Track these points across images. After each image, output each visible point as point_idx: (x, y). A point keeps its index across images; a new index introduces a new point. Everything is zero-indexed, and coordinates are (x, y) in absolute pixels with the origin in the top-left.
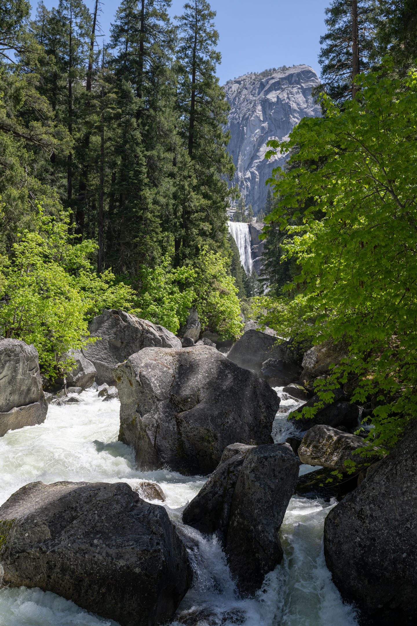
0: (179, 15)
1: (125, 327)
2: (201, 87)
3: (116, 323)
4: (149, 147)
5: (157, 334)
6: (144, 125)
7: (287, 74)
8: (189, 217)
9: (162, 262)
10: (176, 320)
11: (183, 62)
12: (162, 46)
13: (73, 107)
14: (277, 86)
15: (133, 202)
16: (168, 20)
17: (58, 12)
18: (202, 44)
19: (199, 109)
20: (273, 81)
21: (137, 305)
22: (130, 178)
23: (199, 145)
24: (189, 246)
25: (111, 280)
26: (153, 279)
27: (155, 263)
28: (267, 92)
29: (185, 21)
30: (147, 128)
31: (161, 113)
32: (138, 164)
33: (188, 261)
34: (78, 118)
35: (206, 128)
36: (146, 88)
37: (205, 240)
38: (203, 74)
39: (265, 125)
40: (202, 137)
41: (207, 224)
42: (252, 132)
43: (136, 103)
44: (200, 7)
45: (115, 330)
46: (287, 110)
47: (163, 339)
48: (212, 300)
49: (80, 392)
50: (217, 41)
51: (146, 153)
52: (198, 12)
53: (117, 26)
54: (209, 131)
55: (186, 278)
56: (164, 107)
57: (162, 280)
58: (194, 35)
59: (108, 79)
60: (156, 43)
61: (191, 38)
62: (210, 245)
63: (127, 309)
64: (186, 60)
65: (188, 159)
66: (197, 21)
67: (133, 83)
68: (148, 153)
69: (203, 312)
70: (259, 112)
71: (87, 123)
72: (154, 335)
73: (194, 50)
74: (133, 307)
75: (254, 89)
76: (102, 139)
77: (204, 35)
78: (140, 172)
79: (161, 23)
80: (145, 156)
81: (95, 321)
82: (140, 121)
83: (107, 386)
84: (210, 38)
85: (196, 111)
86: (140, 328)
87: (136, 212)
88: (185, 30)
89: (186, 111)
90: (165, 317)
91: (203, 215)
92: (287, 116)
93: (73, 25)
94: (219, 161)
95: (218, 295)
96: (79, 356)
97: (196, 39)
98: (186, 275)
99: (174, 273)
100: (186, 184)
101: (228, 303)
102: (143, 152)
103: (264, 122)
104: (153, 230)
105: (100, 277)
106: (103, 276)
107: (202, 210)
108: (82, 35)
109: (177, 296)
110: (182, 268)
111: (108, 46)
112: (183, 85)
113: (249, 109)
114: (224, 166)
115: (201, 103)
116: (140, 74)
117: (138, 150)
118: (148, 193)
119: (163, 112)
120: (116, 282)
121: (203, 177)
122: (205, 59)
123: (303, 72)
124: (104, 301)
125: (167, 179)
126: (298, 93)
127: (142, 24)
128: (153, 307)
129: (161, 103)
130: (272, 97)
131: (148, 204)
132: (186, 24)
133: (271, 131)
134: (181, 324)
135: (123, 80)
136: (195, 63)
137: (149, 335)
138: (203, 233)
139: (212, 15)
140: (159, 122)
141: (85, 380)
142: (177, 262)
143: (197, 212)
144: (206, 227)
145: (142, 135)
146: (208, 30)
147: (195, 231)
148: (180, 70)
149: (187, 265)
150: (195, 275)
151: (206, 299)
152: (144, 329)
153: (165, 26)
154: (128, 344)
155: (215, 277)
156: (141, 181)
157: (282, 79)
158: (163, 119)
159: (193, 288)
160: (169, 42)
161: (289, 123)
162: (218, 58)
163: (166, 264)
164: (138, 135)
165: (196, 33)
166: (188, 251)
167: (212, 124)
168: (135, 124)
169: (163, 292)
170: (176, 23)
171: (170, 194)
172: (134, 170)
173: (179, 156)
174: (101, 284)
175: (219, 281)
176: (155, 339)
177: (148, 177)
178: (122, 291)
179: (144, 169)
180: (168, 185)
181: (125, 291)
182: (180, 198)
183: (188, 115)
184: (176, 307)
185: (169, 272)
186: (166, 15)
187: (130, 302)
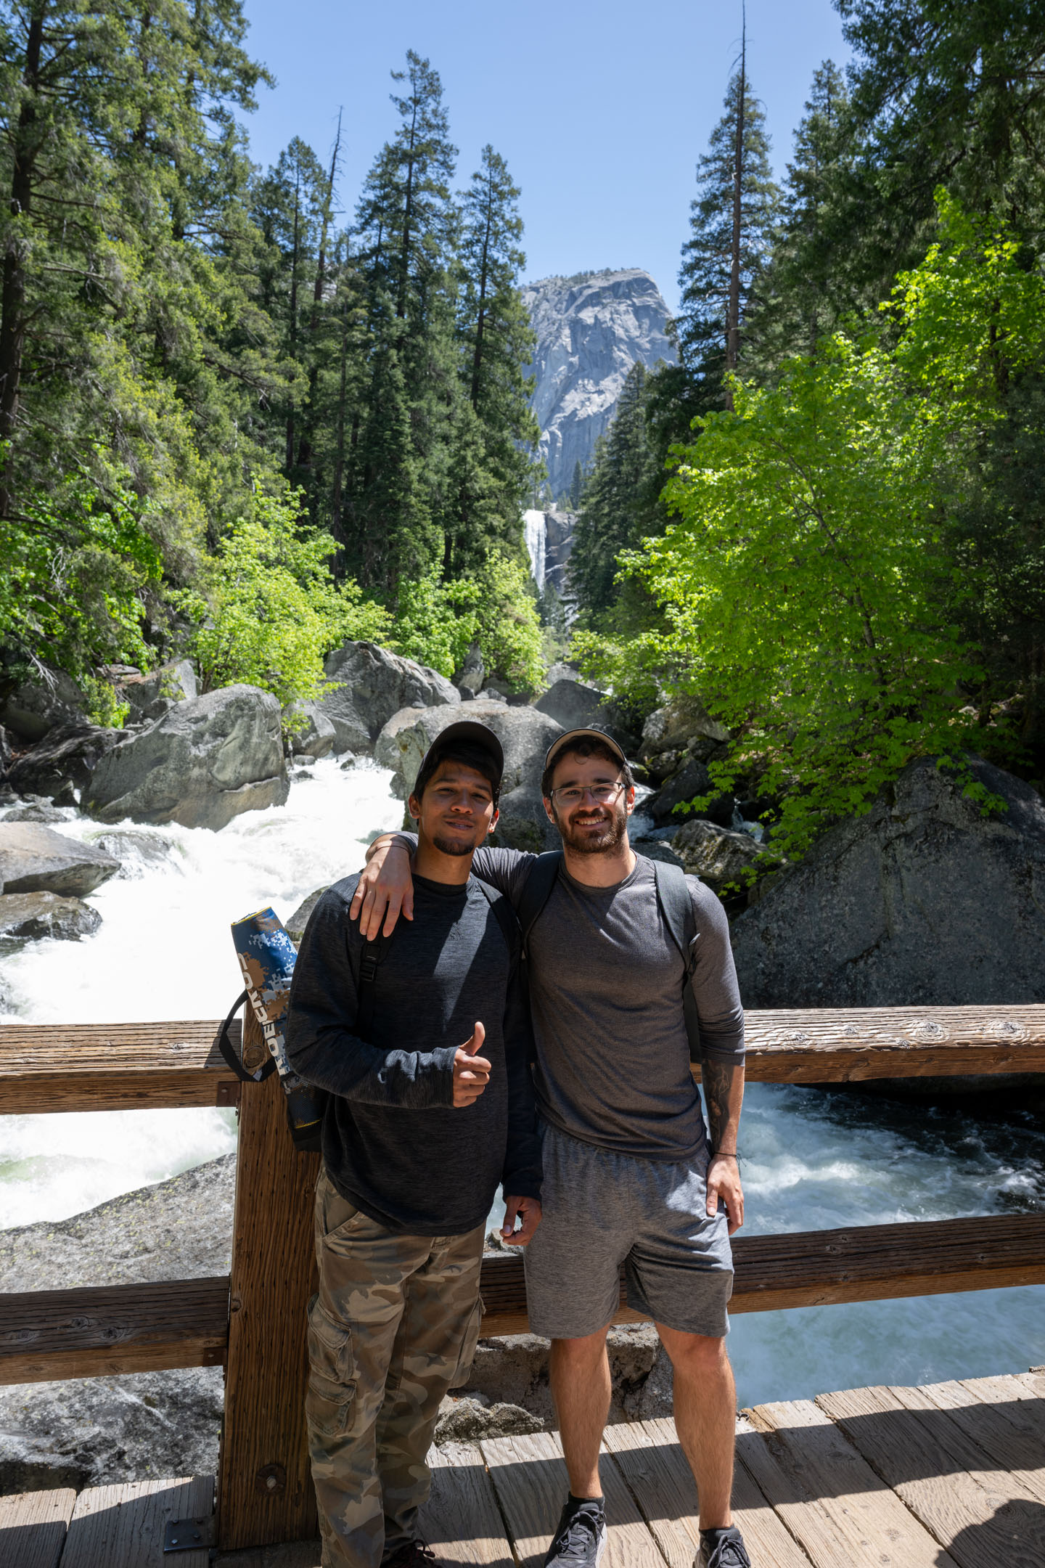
0: (465, 190)
1: (378, 668)
2: (493, 305)
3: (364, 661)
4: (415, 393)
5: (425, 680)
6: (408, 360)
7: (611, 282)
8: (470, 507)
9: (430, 572)
10: (449, 660)
11: (468, 264)
12: (438, 238)
13: (298, 325)
14: (595, 300)
15: (389, 479)
16: (449, 197)
17: (278, 172)
18: (497, 239)
19: (490, 338)
20: (589, 292)
21: (393, 636)
22: (385, 441)
23: (488, 395)
24: (470, 549)
25: (355, 597)
26: (416, 597)
27: (419, 573)
28: (580, 309)
29: (472, 200)
30: (412, 365)
31: (434, 343)
32: (397, 420)
33: (468, 572)
34: (304, 342)
35: (499, 370)
36: (411, 302)
37: (494, 541)
38: (498, 285)
39: (575, 360)
40: (493, 382)
41: (498, 517)
42: (555, 370)
43: (396, 325)
44: (497, 180)
45: (362, 672)
46: (606, 336)
47: (434, 688)
48: (504, 632)
49: (312, 763)
50: (522, 236)
51: (410, 403)
52: (494, 187)
53: (369, 202)
54: (504, 374)
55: (466, 598)
56: (440, 333)
57: (430, 599)
58: (485, 222)
59: (352, 284)
60: (429, 232)
61: (482, 226)
62: (502, 549)
63: (379, 641)
64: (473, 261)
65: (473, 416)
66: (492, 201)
67: (393, 292)
68: (414, 405)
69: (489, 649)
70: (566, 339)
71: (318, 351)
72: (421, 683)
73: (485, 245)
74: (388, 638)
75: (560, 302)
76: (343, 378)
77: (501, 224)
78: (401, 433)
79: (438, 202)
80: (408, 408)
81: (332, 658)
82: (402, 354)
83: (352, 756)
84: (510, 228)
85: (485, 341)
86: (401, 671)
87: (394, 493)
88: (472, 214)
89: (470, 341)
90: (432, 656)
91: (493, 502)
92: (609, 346)
93: (301, 195)
94: (517, 421)
95: (511, 625)
96: (310, 710)
97: (489, 228)
98: (465, 593)
99: (447, 590)
100: (469, 454)
101: (525, 637)
102: (405, 402)
103: (573, 354)
104: (418, 524)
105: (338, 590)
106: (343, 590)
107: (492, 494)
108: (314, 212)
109: (453, 623)
110: (461, 582)
111: (352, 231)
112: (467, 299)
113: (550, 334)
114: (525, 429)
115: (492, 328)
116: (402, 281)
117: (399, 398)
118: (412, 466)
119: (438, 342)
120: (363, 600)
121: (492, 443)
122: (501, 261)
123: (636, 280)
124: (344, 627)
125: (440, 446)
126: (627, 312)
127: (409, 201)
128: (417, 640)
129: (434, 327)
130: (587, 316)
131: (411, 483)
132: (473, 204)
133: (584, 370)
134: (456, 667)
135: (379, 289)
136: (487, 267)
137: (413, 682)
138: (491, 530)
139: (514, 193)
140: (431, 358)
141: (319, 745)
142: (452, 571)
143: (483, 498)
144: (497, 520)
145: (407, 376)
146: (507, 217)
147: (480, 527)
148: (463, 276)
149: (467, 578)
150: (479, 594)
151: (493, 630)
152: (406, 673)
153: (443, 208)
154: (381, 694)
155: (507, 597)
156: (402, 447)
157: (604, 289)
158: (437, 353)
159: (474, 613)
160: (449, 233)
161: (611, 358)
162: (521, 261)
163: (436, 575)
164: (399, 375)
165: (489, 219)
166: (468, 557)
167: (508, 363)
168: (395, 359)
169: (430, 619)
170: (459, 202)
171: (444, 468)
172: (392, 430)
173: (459, 411)
174: (341, 602)
175: (513, 603)
176: (422, 688)
177: (413, 441)
178: (372, 614)
179: (407, 429)
180: (441, 455)
181: (375, 614)
182: (459, 475)
183: (473, 347)
184: (449, 641)
185: (440, 587)
186: (446, 190)
187: (382, 630)
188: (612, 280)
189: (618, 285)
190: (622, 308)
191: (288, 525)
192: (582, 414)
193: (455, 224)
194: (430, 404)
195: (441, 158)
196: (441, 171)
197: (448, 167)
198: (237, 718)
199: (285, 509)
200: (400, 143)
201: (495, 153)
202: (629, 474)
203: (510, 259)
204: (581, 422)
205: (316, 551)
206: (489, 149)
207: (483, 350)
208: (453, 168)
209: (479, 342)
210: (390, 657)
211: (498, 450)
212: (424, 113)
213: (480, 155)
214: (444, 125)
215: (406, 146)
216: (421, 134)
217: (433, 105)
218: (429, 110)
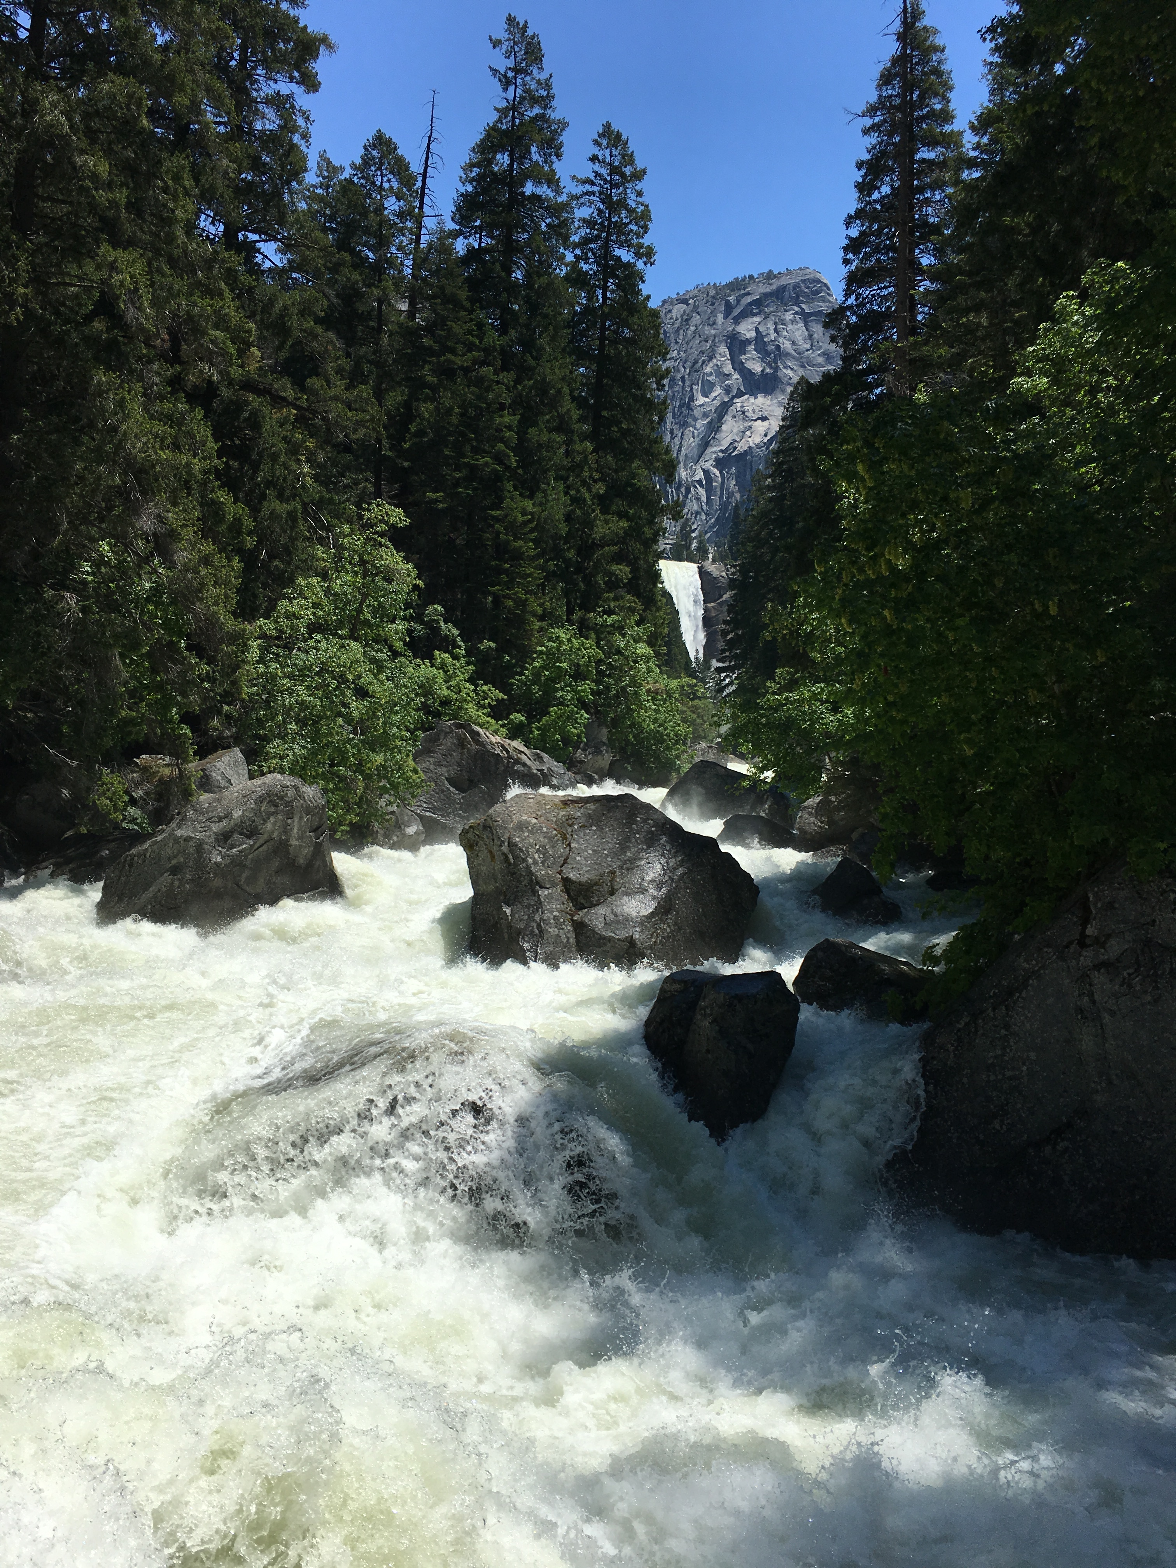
0: (581, 175)
1: (477, 752)
3: (459, 746)
5: (534, 766)
7: (774, 287)
14: (756, 308)
16: (558, 183)
17: (360, 170)
18: (620, 232)
20: (749, 299)
23: (614, 422)
28: (737, 320)
36: (516, 313)
38: (622, 287)
39: (733, 381)
41: (624, 566)
44: (617, 160)
45: (458, 758)
46: (773, 353)
47: (543, 773)
50: (649, 226)
53: (466, 197)
58: (606, 213)
64: (591, 259)
66: (613, 186)
70: (722, 357)
72: (527, 766)
73: (606, 240)
75: (713, 314)
77: (625, 214)
79: (544, 191)
84: (636, 219)
85: (607, 357)
86: (504, 755)
88: (591, 204)
89: (589, 357)
92: (774, 364)
94: (648, 450)
97: (610, 221)
103: (730, 375)
107: (615, 540)
108: (401, 214)
111: (448, 234)
112: (584, 306)
113: (702, 352)
114: (660, 460)
115: (616, 341)
116: (505, 288)
122: (626, 259)
123: (804, 282)
126: (793, 322)
127: (511, 194)
132: (590, 192)
133: (744, 393)
137: (518, 765)
139: (638, 176)
143: (605, 545)
144: (623, 572)
146: (632, 205)
147: (603, 580)
148: (581, 280)
153: (551, 196)
157: (766, 295)
161: (779, 378)
162: (649, 257)
170: (571, 189)
186: (554, 175)
188: (776, 284)
189: (783, 288)
190: (789, 316)
192: (742, 447)
197: (555, 147)
198: (269, 815)
200: (500, 122)
201: (614, 129)
203: (635, 251)
204: (742, 456)
206: (607, 126)
207: (606, 369)
208: (560, 147)
209: (600, 358)
210: (491, 739)
212: (527, 84)
213: (597, 133)
214: (549, 97)
215: (506, 126)
216: (524, 110)
217: (535, 73)
218: (531, 79)
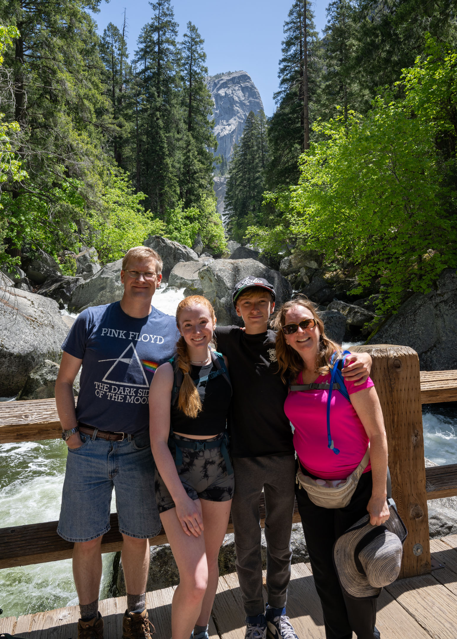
0: (181, 41)
1: (164, 246)
2: (196, 90)
3: (158, 244)
4: (167, 129)
5: (184, 250)
6: (163, 116)
8: (192, 177)
9: (178, 205)
10: (189, 241)
11: (182, 74)
12: (172, 63)
13: (116, 104)
14: (225, 85)
15: (159, 167)
16: (175, 45)
17: (103, 38)
18: (195, 62)
19: (194, 105)
20: (222, 82)
21: (167, 232)
22: (157, 151)
23: (195, 129)
24: (193, 195)
25: (151, 217)
26: (173, 216)
27: (174, 206)
28: (219, 89)
29: (184, 46)
30: (166, 118)
32: (161, 142)
33: (194, 205)
35: (199, 118)
36: (163, 91)
37: (203, 191)
38: (197, 82)
39: (218, 111)
40: (197, 123)
41: (204, 180)
43: (158, 101)
44: (194, 37)
45: (158, 248)
46: (231, 101)
47: (188, 254)
48: (209, 229)
50: (205, 60)
52: (192, 39)
53: (142, 49)
54: (201, 120)
55: (194, 215)
56: (175, 104)
57: (179, 216)
58: (190, 55)
59: (138, 84)
60: (168, 60)
61: (189, 57)
62: (206, 194)
63: (162, 235)
64: (186, 72)
65: (191, 138)
66: (192, 46)
67: (155, 87)
68: (167, 135)
69: (204, 236)
72: (182, 251)
73: (191, 65)
74: (165, 234)
76: (137, 125)
77: (196, 55)
78: (163, 147)
79: (171, 47)
80: (165, 136)
82: (161, 114)
84: (200, 57)
85: (192, 106)
86: (173, 247)
87: (162, 173)
88: (184, 52)
89: (186, 106)
90: (182, 240)
91: (201, 174)
92: (231, 105)
93: (114, 48)
94: (208, 139)
95: (212, 225)
97: (192, 58)
98: (194, 213)
99: (186, 212)
100: (191, 154)
101: (218, 230)
102: (164, 134)
104: (173, 185)
105: (143, 214)
106: (145, 214)
107: (201, 171)
108: (120, 55)
109: (189, 226)
110: (191, 209)
111: (135, 61)
112: (184, 88)
114: (211, 143)
115: (195, 100)
116: (159, 82)
117: (161, 132)
118: (168, 161)
119: (175, 108)
120: (154, 218)
121: (199, 149)
122: (198, 71)
123: (242, 76)
124: (147, 230)
125: (178, 152)
126: (239, 90)
127: (159, 48)
129: (174, 101)
130: (222, 92)
131: (169, 168)
132: (185, 47)
133: (221, 116)
134: (192, 243)
135: (149, 86)
136: (192, 74)
137: (179, 251)
138: (201, 186)
139: (201, 42)
142: (187, 205)
143: (198, 173)
144: (204, 182)
145: (164, 123)
146: (199, 52)
147: (197, 185)
148: (182, 79)
149: (194, 207)
150: (199, 213)
151: (205, 228)
152: (176, 248)
153: (173, 50)
154: (166, 256)
155: (210, 214)
156: (164, 153)
157: (228, 80)
158: (175, 112)
159: (197, 221)
160: (176, 60)
161: (233, 110)
162: (206, 71)
163: (181, 206)
164: (161, 123)
166: (193, 198)
167: (203, 115)
168: (159, 116)
169: (180, 224)
170: (179, 46)
171: (181, 160)
172: (159, 146)
173: (185, 136)
174: (145, 219)
175: (212, 216)
176: (183, 253)
177: (168, 150)
178: (158, 224)
179: (166, 146)
180: (179, 155)
181: (159, 224)
182: (187, 164)
183: (188, 109)
184: (189, 233)
185: (183, 211)
186: (175, 42)
187: (162, 230)
188: (232, 76)
189: (234, 78)
190: (237, 88)
191: (124, 188)
192: (222, 135)
193: (179, 57)
194: (173, 134)
195: (171, 28)
196: (172, 34)
197: (175, 33)
199: (122, 182)
200: (154, 23)
201: (192, 25)
202: (250, 160)
203: (201, 70)
204: (223, 138)
205: (136, 199)
206: (190, 23)
207: (192, 110)
208: (177, 32)
209: (190, 106)
210: (169, 241)
211: (201, 152)
212: (163, 9)
213: (186, 26)
214: (172, 14)
215: (156, 24)
216: (162, 18)
217: (167, 6)
218: (165, 8)
